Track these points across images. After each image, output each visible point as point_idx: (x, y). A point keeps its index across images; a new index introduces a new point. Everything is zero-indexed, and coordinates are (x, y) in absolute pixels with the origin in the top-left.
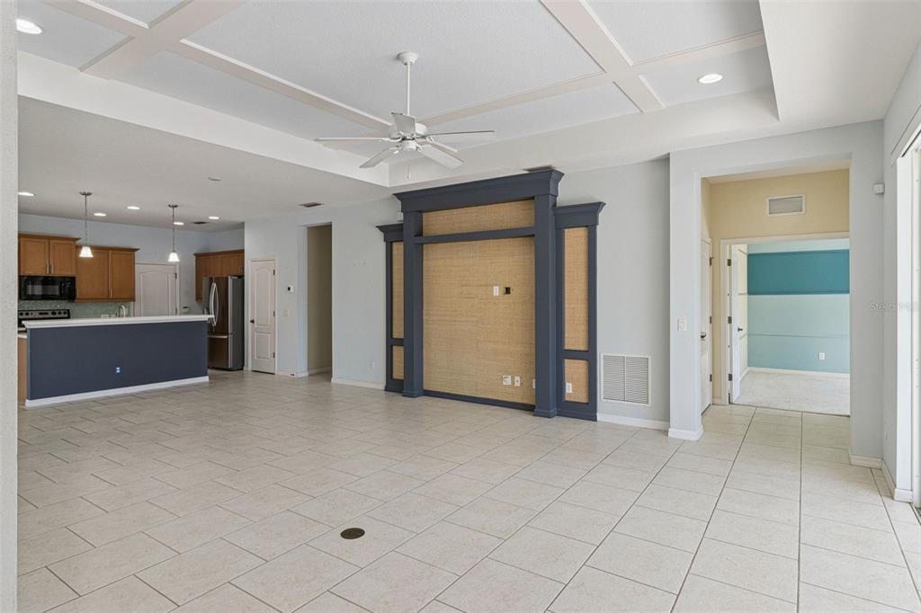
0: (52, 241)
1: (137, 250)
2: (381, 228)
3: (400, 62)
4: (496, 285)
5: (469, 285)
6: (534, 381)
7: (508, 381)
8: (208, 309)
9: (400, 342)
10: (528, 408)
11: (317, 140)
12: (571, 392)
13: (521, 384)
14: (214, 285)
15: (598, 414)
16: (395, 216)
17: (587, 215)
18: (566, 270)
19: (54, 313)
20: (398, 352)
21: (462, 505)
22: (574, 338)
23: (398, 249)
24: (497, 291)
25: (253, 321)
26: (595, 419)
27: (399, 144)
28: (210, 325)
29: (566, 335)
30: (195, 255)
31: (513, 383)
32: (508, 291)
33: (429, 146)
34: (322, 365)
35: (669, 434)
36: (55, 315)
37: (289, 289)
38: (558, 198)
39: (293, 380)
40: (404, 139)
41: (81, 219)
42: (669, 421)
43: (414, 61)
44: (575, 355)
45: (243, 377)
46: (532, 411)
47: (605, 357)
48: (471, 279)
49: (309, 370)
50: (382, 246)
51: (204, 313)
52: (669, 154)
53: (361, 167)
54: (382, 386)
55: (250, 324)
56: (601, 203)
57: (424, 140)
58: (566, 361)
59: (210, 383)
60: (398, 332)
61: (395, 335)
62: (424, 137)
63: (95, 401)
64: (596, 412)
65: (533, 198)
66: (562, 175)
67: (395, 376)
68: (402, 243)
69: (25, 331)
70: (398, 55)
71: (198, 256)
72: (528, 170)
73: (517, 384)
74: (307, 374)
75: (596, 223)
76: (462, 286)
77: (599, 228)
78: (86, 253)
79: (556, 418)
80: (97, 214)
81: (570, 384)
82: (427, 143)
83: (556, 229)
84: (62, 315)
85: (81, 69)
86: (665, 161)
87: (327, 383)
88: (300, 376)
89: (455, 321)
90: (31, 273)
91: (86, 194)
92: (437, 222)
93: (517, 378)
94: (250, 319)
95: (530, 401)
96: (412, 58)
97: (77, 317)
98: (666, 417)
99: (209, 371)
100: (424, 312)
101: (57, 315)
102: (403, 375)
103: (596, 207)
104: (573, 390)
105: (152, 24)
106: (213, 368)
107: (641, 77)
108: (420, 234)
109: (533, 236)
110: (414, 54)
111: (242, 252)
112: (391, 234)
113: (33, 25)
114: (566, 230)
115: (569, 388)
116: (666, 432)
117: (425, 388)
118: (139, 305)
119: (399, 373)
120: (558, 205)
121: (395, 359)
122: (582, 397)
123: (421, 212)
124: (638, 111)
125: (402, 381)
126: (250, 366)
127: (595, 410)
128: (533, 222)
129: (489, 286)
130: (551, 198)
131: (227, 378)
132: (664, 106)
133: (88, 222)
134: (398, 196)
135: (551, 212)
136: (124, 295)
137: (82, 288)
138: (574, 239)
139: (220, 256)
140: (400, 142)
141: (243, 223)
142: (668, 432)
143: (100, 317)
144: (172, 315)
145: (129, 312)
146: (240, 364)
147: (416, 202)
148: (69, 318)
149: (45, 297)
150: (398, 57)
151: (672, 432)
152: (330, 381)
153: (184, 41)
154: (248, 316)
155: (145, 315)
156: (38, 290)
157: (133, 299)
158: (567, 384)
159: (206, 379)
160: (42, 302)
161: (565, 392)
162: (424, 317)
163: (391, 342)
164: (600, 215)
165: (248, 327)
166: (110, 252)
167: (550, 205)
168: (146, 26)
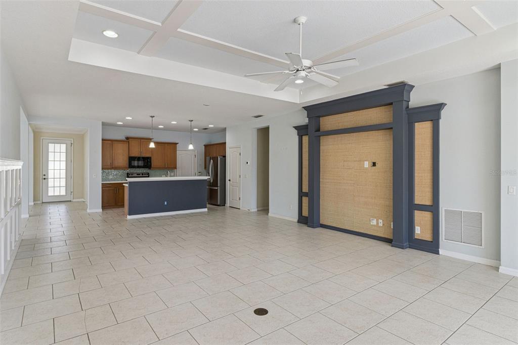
0: (142, 140)
1: (178, 143)
2: (296, 128)
3: (296, 24)
4: (366, 161)
5: (349, 161)
6: (392, 223)
7: (374, 222)
8: (209, 173)
9: (306, 195)
10: (388, 241)
11: (246, 76)
12: (419, 233)
13: (383, 225)
14: (212, 161)
15: (440, 250)
16: (303, 120)
17: (433, 113)
18: (416, 150)
19: (142, 174)
20: (305, 200)
21: (332, 304)
22: (422, 196)
23: (306, 139)
24: (367, 164)
25: (230, 180)
26: (438, 253)
27: (295, 74)
28: (210, 181)
29: (416, 194)
30: (204, 145)
31: (378, 223)
32: (374, 164)
33: (315, 73)
34: (264, 206)
35: (500, 270)
36: (143, 175)
37: (247, 163)
38: (410, 103)
39: (249, 213)
40: (298, 70)
41: (150, 128)
42: (500, 261)
43: (304, 22)
44: (422, 208)
45: (225, 209)
46: (391, 243)
47: (445, 210)
48: (350, 157)
49: (257, 207)
50: (296, 138)
51: (207, 176)
52: (500, 64)
53: (275, 91)
54: (296, 220)
55: (228, 181)
56: (442, 104)
57: (310, 70)
58: (416, 211)
59: (208, 212)
60: (305, 189)
61: (304, 190)
62: (310, 68)
63: (155, 218)
64: (439, 248)
65: (391, 104)
66: (413, 87)
67: (303, 215)
68: (308, 136)
69: (127, 183)
70: (295, 19)
71: (206, 146)
72: (388, 85)
73: (381, 225)
74: (256, 210)
75: (439, 118)
76: (344, 161)
77: (441, 121)
78: (152, 145)
79: (408, 250)
80: (159, 127)
81: (419, 228)
82: (312, 71)
83: (409, 123)
84: (146, 176)
85: (138, 53)
86: (497, 69)
87: (266, 216)
88: (252, 211)
89: (340, 183)
90: (133, 155)
91: (152, 117)
92: (329, 122)
93: (380, 221)
94: (228, 179)
95: (389, 236)
96: (303, 19)
97: (152, 177)
98: (498, 257)
99: (208, 205)
100: (321, 177)
101: (144, 176)
102: (307, 214)
103: (439, 107)
104: (421, 231)
105: (163, 23)
106: (211, 204)
107: (474, 8)
108: (318, 130)
109: (392, 128)
110: (305, 17)
111: (225, 143)
112: (301, 130)
113: (114, 33)
114: (416, 124)
115: (418, 230)
116: (497, 269)
117: (321, 223)
118: (178, 171)
119: (305, 213)
120: (410, 107)
121: (303, 204)
122: (428, 237)
123: (319, 117)
124: (473, 35)
125: (307, 217)
126: (228, 204)
127: (438, 247)
128: (392, 119)
129: (361, 161)
130: (404, 103)
131: (217, 210)
132: (495, 29)
133: (153, 130)
134: (305, 108)
135: (404, 112)
136: (172, 166)
137: (154, 163)
138: (422, 130)
139: (215, 146)
140: (295, 73)
141: (226, 128)
142: (499, 268)
143: (162, 177)
144: (193, 176)
145: (174, 175)
146: (224, 203)
147: (316, 111)
148: (148, 177)
149: (139, 167)
150: (295, 21)
151: (502, 269)
152: (268, 215)
153: (179, 30)
154: (228, 178)
155: (182, 176)
156: (136, 163)
157: (175, 168)
158: (416, 227)
159: (206, 210)
160: (138, 169)
161: (415, 232)
162: (321, 180)
163: (301, 194)
164: (442, 111)
165: (228, 183)
166: (166, 145)
167: (404, 108)
168: (160, 24)
